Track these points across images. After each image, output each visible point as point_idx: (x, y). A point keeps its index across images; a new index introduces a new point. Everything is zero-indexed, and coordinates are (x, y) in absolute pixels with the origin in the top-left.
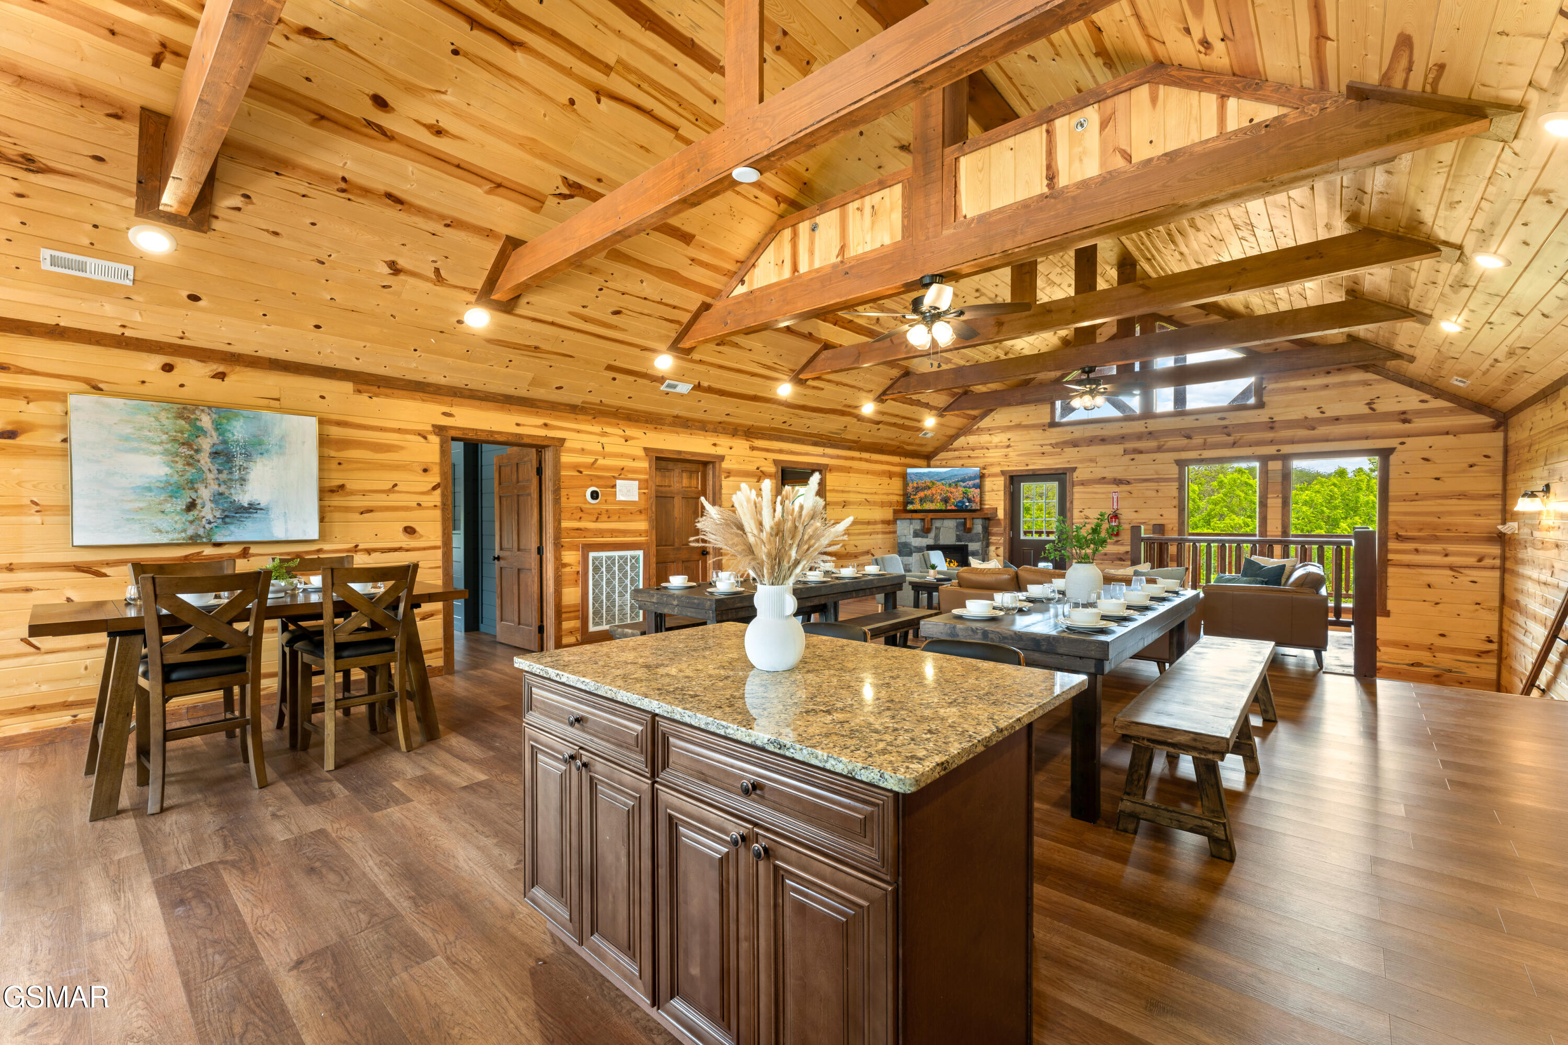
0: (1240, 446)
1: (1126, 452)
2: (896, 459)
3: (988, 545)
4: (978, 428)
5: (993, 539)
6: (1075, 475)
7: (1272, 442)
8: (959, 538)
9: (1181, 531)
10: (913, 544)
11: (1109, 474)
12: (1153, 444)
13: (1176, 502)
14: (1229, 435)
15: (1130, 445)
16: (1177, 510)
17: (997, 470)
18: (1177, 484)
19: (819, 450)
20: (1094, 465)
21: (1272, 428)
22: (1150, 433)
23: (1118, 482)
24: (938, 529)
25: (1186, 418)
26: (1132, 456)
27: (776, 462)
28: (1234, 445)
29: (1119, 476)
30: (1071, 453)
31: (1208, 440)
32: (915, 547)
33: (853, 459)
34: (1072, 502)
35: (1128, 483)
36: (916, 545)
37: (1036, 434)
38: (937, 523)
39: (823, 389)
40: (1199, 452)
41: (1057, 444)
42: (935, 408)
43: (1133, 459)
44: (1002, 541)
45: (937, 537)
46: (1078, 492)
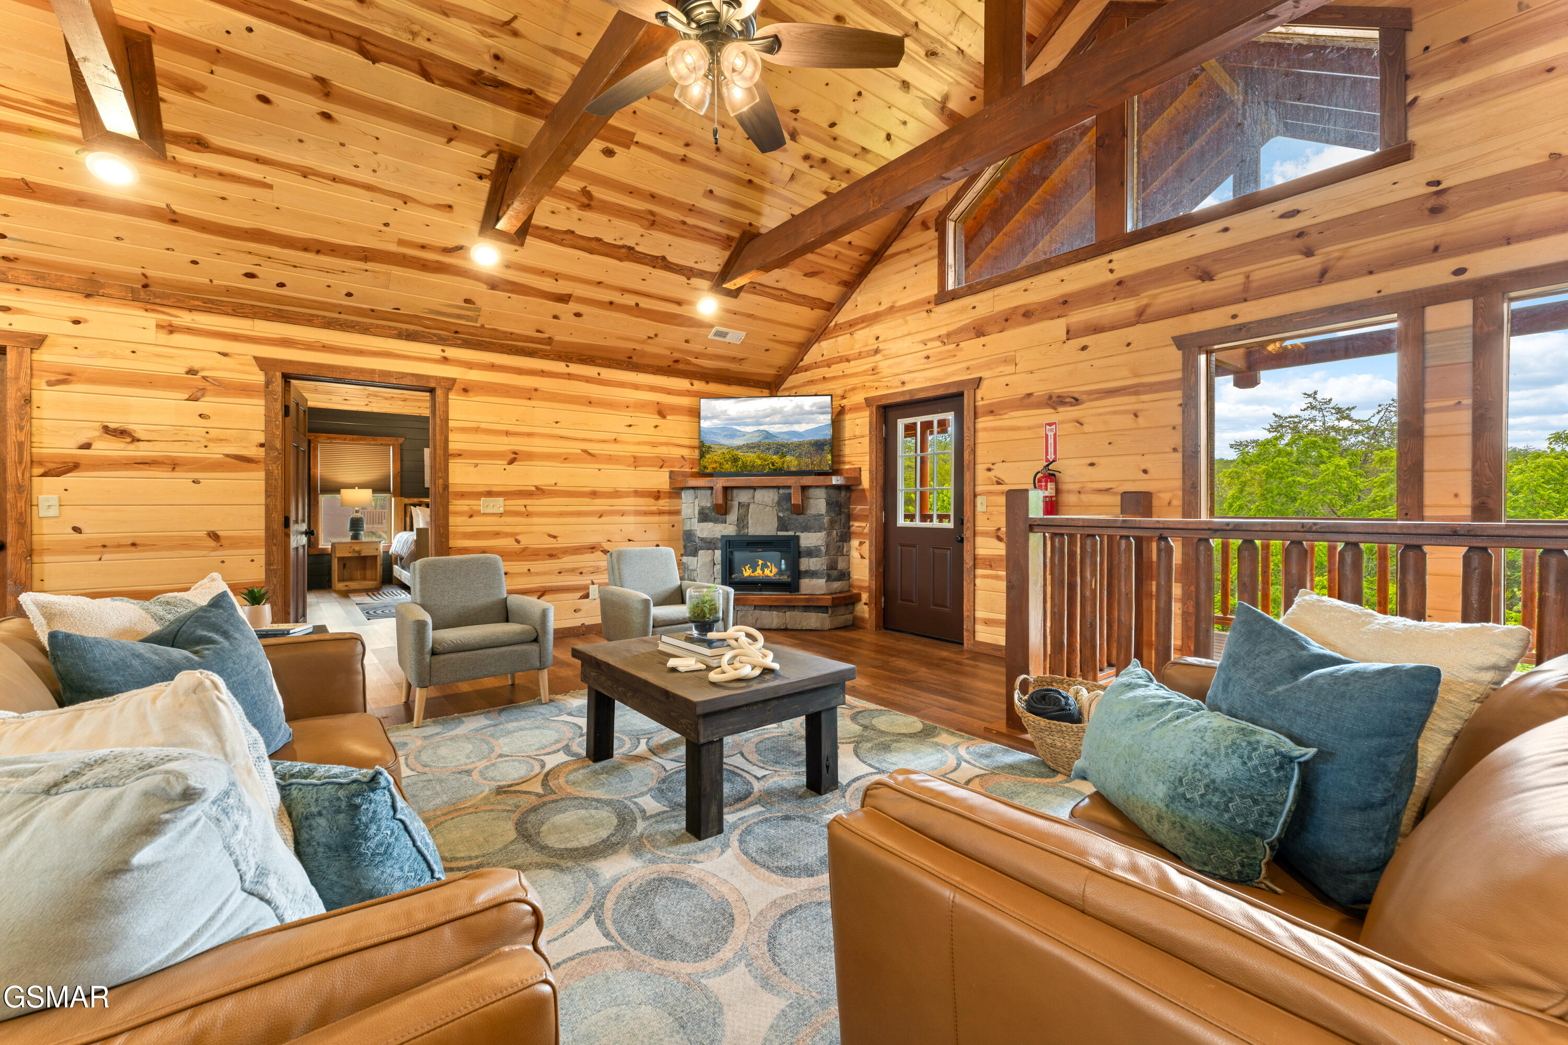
0: (1341, 278)
1: (1070, 334)
2: (682, 384)
3: (846, 537)
4: (836, 325)
5: (856, 525)
6: (980, 393)
7: (1436, 251)
8: (782, 525)
9: (1190, 506)
10: (699, 534)
11: (1040, 388)
12: (1128, 306)
13: (1176, 439)
14: (1309, 253)
15: (1078, 317)
16: (1179, 456)
17: (858, 398)
18: (1179, 393)
19: (434, 351)
20: (1010, 369)
21: (1435, 211)
22: (1120, 283)
23: (1056, 401)
24: (744, 507)
25: (1199, 231)
26: (1084, 341)
27: (263, 363)
28: (1322, 276)
29: (1058, 388)
30: (972, 347)
31: (1256, 276)
32: (702, 539)
33: (542, 373)
34: (974, 451)
35: (1076, 401)
36: (704, 535)
37: (917, 321)
38: (743, 497)
39: (270, 187)
40: (1233, 309)
41: (949, 335)
42: (702, 274)
43: (1084, 348)
44: (866, 530)
45: (742, 522)
46: (985, 429)
